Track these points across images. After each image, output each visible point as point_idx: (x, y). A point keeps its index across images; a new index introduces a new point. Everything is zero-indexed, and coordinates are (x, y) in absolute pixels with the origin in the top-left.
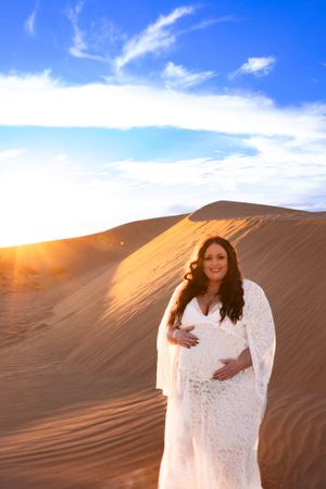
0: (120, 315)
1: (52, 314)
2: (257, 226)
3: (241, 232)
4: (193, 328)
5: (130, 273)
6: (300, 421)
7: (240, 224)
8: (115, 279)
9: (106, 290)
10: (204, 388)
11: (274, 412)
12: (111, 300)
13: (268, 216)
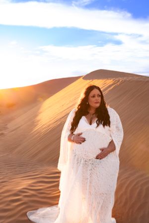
0: (43, 129)
1: (7, 128)
2: (118, 83)
3: (110, 86)
4: (81, 134)
5: (49, 107)
6: (135, 185)
7: (110, 82)
8: (41, 110)
9: (36, 116)
10: (90, 162)
11: (122, 180)
12: (38, 121)
13: (125, 78)
